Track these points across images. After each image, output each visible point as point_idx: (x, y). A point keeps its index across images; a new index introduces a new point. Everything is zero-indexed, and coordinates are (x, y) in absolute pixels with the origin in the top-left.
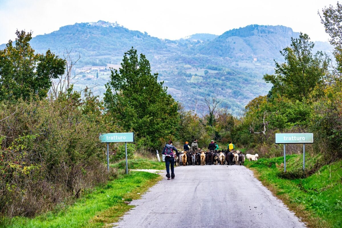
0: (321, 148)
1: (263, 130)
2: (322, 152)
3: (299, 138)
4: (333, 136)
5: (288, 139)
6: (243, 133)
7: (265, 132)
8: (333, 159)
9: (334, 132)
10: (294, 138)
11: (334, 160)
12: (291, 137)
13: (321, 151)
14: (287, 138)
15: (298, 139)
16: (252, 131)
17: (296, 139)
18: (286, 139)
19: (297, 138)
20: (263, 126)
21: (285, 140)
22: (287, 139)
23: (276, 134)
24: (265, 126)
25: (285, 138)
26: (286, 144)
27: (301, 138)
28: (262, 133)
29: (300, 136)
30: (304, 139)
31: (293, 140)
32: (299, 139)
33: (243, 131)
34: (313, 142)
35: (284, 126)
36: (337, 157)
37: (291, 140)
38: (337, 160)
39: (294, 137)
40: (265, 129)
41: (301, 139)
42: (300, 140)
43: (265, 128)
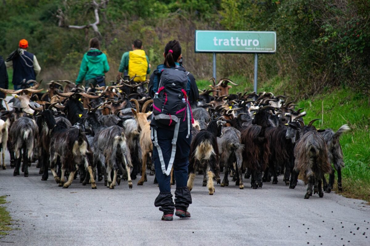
0: (279, 65)
1: (94, 20)
2: (284, 74)
3: (246, 41)
4: (326, 39)
5: (222, 42)
6: (11, 24)
7: (98, 25)
8: (317, 88)
9: (327, 30)
10: (235, 42)
11: (321, 89)
12: (229, 39)
13: (280, 72)
14: (220, 40)
15: (244, 43)
16: (63, 22)
17: (239, 43)
18: (217, 42)
19: (242, 41)
20: (92, 8)
21: (216, 44)
22: (220, 44)
23: (198, 32)
24: (96, 11)
25: (215, 40)
26: (219, 55)
27: (250, 41)
28: (91, 27)
29: (248, 38)
30: (256, 43)
31: (233, 45)
32: (245, 45)
33: (9, 21)
34: (275, 51)
35: (149, 12)
36: (327, 83)
37: (228, 44)
38: (326, 90)
39: (235, 38)
40: (97, 18)
41: (251, 43)
42: (247, 46)
43: (97, 14)
